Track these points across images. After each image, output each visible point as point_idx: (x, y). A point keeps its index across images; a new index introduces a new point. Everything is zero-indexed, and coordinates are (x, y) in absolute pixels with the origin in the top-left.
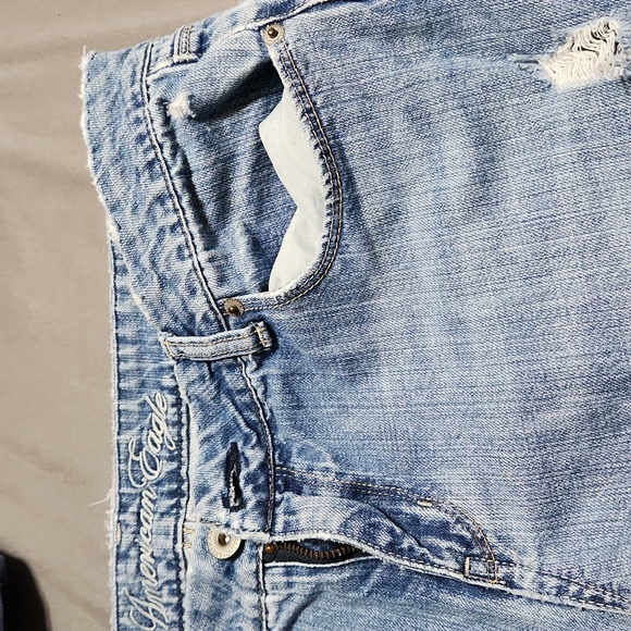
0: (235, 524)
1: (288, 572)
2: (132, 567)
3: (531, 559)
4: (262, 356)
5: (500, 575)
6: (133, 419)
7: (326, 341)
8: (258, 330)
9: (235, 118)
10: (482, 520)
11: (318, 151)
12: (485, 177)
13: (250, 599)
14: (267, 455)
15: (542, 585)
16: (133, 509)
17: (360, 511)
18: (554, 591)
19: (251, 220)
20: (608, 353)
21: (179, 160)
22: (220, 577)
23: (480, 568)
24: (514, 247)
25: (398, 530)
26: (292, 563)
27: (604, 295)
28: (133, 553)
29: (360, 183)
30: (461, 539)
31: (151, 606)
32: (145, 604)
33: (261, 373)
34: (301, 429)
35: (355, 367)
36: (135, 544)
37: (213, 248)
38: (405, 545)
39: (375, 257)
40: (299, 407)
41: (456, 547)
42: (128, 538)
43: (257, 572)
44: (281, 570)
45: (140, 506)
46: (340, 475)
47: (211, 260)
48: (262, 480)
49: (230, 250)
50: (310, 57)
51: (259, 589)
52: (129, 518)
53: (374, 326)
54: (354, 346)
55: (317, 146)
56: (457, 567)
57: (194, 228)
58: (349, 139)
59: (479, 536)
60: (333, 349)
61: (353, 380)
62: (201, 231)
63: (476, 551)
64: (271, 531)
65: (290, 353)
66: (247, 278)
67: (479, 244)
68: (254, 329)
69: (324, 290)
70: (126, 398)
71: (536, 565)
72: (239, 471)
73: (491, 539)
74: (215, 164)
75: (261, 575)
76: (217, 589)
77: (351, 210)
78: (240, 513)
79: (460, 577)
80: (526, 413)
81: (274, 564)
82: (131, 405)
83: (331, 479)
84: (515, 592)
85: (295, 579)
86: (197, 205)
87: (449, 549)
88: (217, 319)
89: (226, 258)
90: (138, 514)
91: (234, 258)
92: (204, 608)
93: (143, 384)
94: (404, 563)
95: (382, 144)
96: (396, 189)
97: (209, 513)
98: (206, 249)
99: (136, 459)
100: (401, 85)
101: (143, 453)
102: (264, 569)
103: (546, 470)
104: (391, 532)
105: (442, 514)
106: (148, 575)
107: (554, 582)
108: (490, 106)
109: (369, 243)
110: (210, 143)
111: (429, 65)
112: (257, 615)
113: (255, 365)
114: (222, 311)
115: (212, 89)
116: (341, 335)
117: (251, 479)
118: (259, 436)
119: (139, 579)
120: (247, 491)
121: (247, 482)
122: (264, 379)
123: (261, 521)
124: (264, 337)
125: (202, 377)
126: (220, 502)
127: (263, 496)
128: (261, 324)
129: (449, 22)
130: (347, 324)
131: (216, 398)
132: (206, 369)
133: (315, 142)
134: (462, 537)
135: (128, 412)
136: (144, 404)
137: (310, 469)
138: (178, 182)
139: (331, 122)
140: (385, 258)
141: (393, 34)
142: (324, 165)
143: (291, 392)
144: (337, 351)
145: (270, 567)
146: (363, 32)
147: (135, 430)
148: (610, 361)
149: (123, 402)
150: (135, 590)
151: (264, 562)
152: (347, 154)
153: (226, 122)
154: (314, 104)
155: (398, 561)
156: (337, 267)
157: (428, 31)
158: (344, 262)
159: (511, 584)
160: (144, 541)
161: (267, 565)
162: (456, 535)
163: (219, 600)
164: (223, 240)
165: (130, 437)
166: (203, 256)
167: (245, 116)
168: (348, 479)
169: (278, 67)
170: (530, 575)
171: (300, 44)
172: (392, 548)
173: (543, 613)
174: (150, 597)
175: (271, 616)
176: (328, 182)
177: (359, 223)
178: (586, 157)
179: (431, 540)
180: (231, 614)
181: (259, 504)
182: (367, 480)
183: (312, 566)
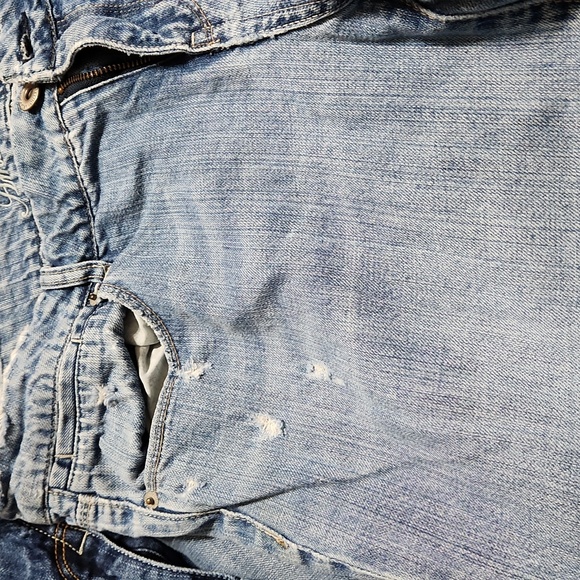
1: (77, 102)
3: (233, 11)
5: (215, 35)
13: (58, 140)
14: (47, 12)
15: (244, 29)
22: (33, 128)
23: (201, 36)
25: (138, 28)
26: (77, 94)
30: (184, 17)
38: (143, 37)
41: (181, 24)
43: (56, 114)
44: (71, 104)
48: (46, 34)
51: (61, 129)
56: (184, 41)
59: (196, 8)
64: (53, 67)
71: (238, 15)
72: (30, 33)
73: (204, 7)
75: (59, 114)
76: (35, 141)
78: (30, 62)
79: (187, 48)
81: (66, 100)
84: (227, 45)
85: (82, 106)
87: (176, 29)
92: (28, 159)
97: (8, 70)
102: (61, 108)
104: (132, 30)
107: (252, 23)
112: (67, 154)
117: (38, 36)
120: (36, 45)
121: (36, 39)
126: (15, 58)
127: (48, 45)
134: (184, 15)
145: (65, 105)
151: (59, 102)
159: (223, 39)
161: (62, 104)
162: (180, 16)
163: (39, 151)
173: (252, 57)
175: (77, 150)
180: (52, 162)
181: (44, 51)
183: (89, 89)
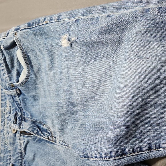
0: (14, 127)
1: (24, 137)
2: (3, 133)
3: (58, 137)
4: (19, 95)
5: (54, 140)
6: (4, 105)
7: (29, 93)
8: (17, 90)
9: (13, 49)
10: (52, 129)
11: (23, 57)
12: (52, 63)
13: (18, 141)
14: (22, 114)
15: (60, 142)
16: (3, 122)
17: (33, 126)
18: (61, 144)
19: (18, 68)
20: (69, 99)
21: (3, 57)
22: (14, 137)
23: (51, 138)
24: (57, 77)
25: (39, 130)
26: (24, 135)
27: (69, 87)
28: (3, 131)
29: (33, 63)
30: (48, 133)
31: (6, 141)
32: (5, 141)
33: (19, 98)
34: (26, 109)
35: (35, 98)
36: (3, 129)
37: (10, 74)
38: (39, 133)
39: (37, 77)
40: (26, 105)
42: (2, 128)
43: (19, 136)
45: (5, 122)
46: (31, 119)
47: (8, 76)
49: (13, 74)
50: (21, 39)
51: (20, 140)
52: (3, 124)
53: (38, 90)
54: (34, 94)
55: (23, 56)
56: (47, 138)
57: (6, 70)
58: (30, 54)
59: (51, 132)
60: (30, 94)
61: (35, 100)
62: (7, 71)
63: (51, 135)
64: (20, 129)
65: (24, 95)
66: (15, 80)
67: (51, 76)
68: (16, 90)
69: (27, 83)
70: (3, 101)
71: (59, 138)
72: (17, 117)
73: (53, 133)
74: (10, 58)
76: (14, 139)
77: (31, 68)
78: (15, 125)
79: (47, 140)
80: (58, 109)
82: (3, 102)
83: (29, 119)
84: (56, 143)
85: (25, 138)
86: (7, 66)
87: (46, 134)
88: (10, 88)
89: (12, 76)
90: (4, 123)
91: (14, 76)
93: (5, 98)
94: (39, 136)
95: (36, 55)
96: (39, 64)
98: (8, 74)
99: (4, 113)
100: (36, 45)
101: (5, 112)
103: (61, 120)
104: (37, 130)
105: (46, 127)
106: (5, 135)
107: (61, 142)
108: (52, 49)
109: (35, 74)
110: (9, 54)
111: (42, 41)
112: (20, 144)
113: (18, 97)
114: (11, 86)
115: (7, 44)
116: (32, 92)
117: (19, 118)
118: (20, 110)
119: (4, 136)
120: (18, 120)
121: (18, 119)
122: (20, 99)
123: (19, 126)
124: (18, 91)
125: (11, 98)
126: (13, 122)
128: (17, 89)
129: (45, 33)
130: (33, 89)
131: (13, 102)
132: (11, 97)
133: (22, 55)
134: (49, 132)
135: (3, 104)
136: (5, 102)
137: (27, 117)
138: (3, 61)
139: (26, 51)
140: (39, 77)
141: (35, 35)
142: (24, 60)
143: (24, 102)
144: (31, 95)
145: (21, 135)
146: (30, 35)
147: (4, 107)
148: (70, 100)
149: (2, 102)
150: (4, 138)
152: (30, 57)
153: (12, 50)
154: (23, 48)
155: (37, 136)
156: (30, 79)
157: (41, 34)
158: (31, 78)
159: (55, 142)
160: (5, 129)
163: (14, 141)
164: (13, 72)
165: (3, 108)
166: (7, 75)
167: (15, 49)
168: (32, 120)
169: (16, 41)
170: (58, 140)
171: (19, 37)
172: (37, 133)
173: (60, 148)
174: (6, 139)
175: (22, 145)
176: (25, 63)
177: (33, 70)
178: (66, 60)
179: (44, 132)
180: (16, 144)
181: (19, 123)
182: (36, 120)
